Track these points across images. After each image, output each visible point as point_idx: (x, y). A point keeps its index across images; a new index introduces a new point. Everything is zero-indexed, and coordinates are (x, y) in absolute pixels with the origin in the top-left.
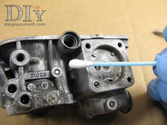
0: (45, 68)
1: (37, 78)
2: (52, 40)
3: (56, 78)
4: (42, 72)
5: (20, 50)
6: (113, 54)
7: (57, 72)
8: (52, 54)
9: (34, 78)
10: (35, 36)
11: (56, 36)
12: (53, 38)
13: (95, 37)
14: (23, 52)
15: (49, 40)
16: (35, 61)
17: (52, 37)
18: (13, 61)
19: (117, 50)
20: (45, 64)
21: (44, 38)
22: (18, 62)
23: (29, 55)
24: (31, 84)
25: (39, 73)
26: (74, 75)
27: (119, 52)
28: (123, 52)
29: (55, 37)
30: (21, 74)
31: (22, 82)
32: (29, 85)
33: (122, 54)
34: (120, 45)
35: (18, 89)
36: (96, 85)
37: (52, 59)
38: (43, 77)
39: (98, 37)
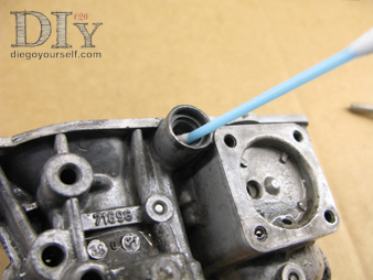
0: (127, 201)
1: (109, 225)
2: (142, 129)
3: (158, 223)
4: (123, 210)
5: (65, 157)
6: (284, 159)
7: (159, 208)
8: (143, 163)
9: (102, 226)
10: (103, 121)
11: (150, 120)
12: (144, 126)
13: (240, 119)
14: (74, 159)
15: (134, 129)
16: (103, 182)
17: (141, 122)
18: (52, 184)
19: (294, 149)
20: (126, 189)
21: (124, 124)
22: (63, 185)
23: (89, 167)
24: (96, 243)
25: (114, 211)
26: (196, 214)
27: (298, 152)
28: (307, 153)
29: (150, 122)
30: (74, 216)
31: (78, 236)
32: (90, 245)
33: (306, 157)
34: (298, 136)
35: (67, 255)
36: (259, 235)
37: (145, 177)
38: (125, 222)
39: (246, 119)
